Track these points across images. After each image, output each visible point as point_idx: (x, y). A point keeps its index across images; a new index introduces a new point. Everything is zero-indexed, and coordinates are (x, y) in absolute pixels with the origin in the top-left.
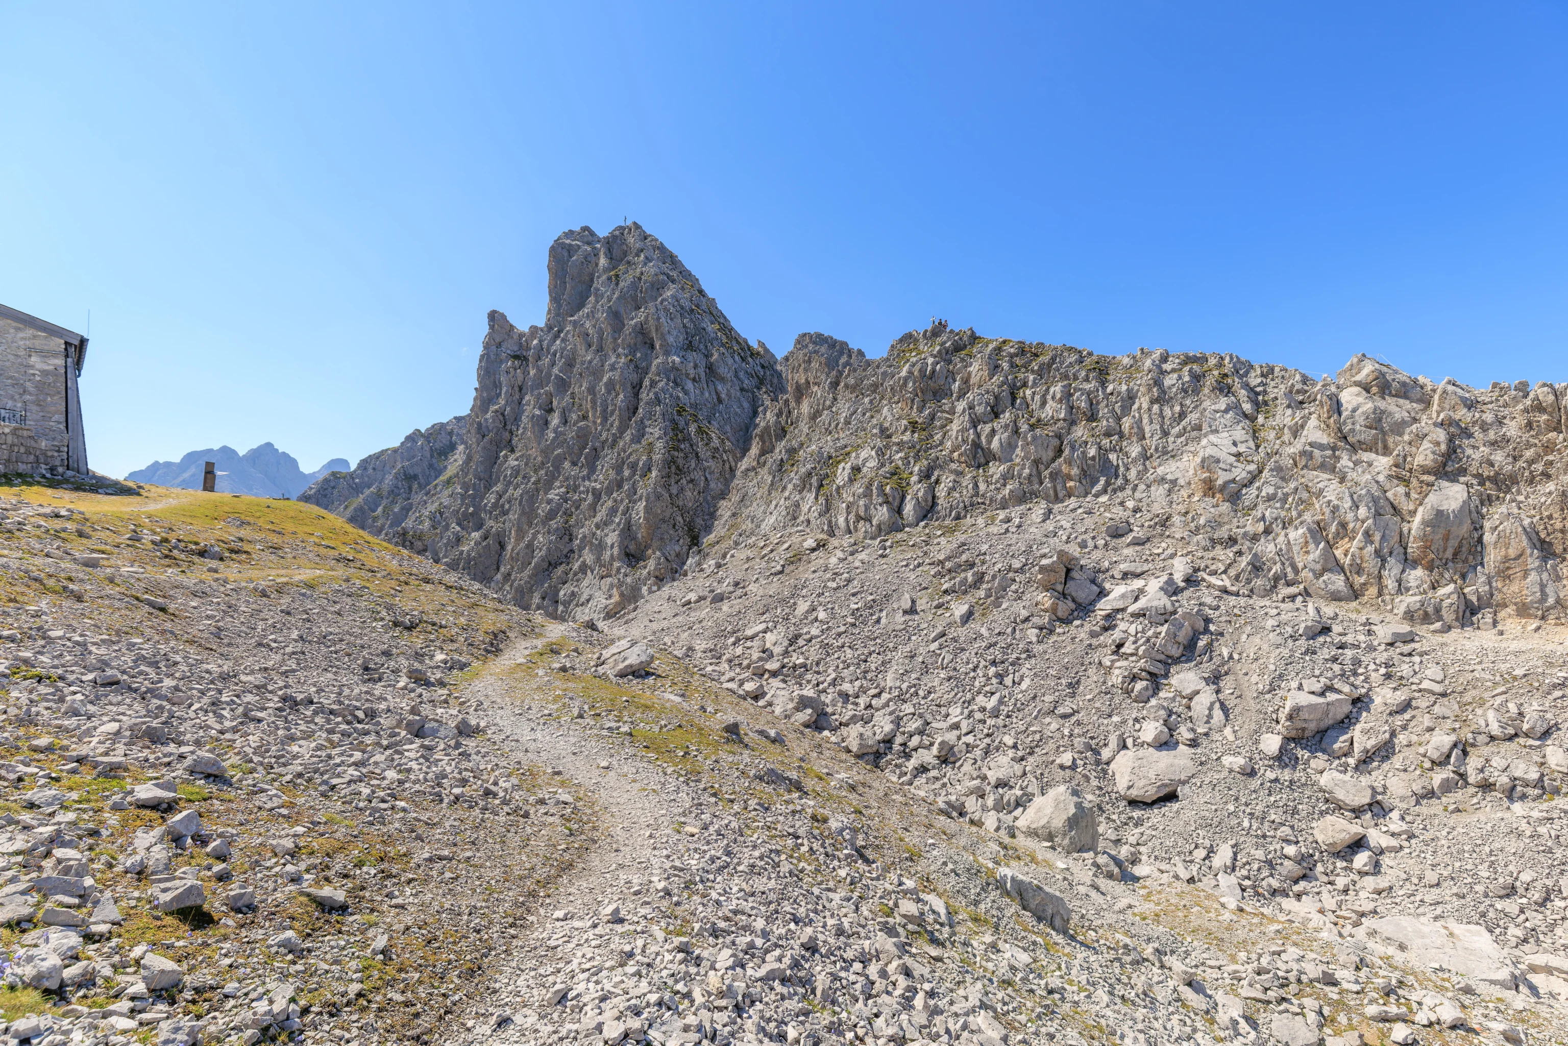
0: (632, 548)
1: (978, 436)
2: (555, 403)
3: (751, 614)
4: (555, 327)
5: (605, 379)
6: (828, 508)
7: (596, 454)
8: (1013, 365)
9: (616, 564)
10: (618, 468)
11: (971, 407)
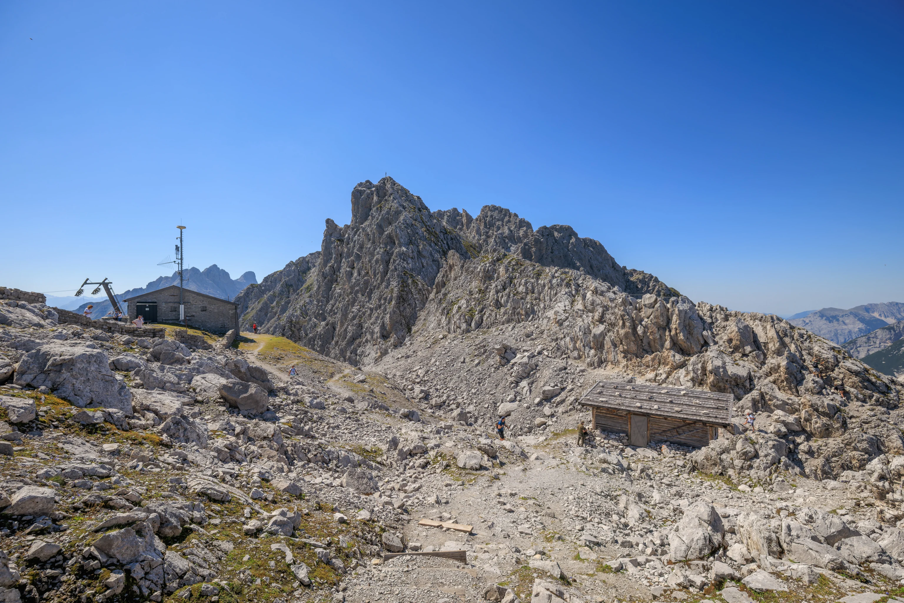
0: (385, 333)
1: (498, 297)
2: (355, 265)
3: (417, 363)
4: (355, 228)
5: (375, 258)
6: (449, 322)
7: (371, 292)
8: (513, 269)
9: (379, 340)
10: (380, 300)
11: (497, 286)
